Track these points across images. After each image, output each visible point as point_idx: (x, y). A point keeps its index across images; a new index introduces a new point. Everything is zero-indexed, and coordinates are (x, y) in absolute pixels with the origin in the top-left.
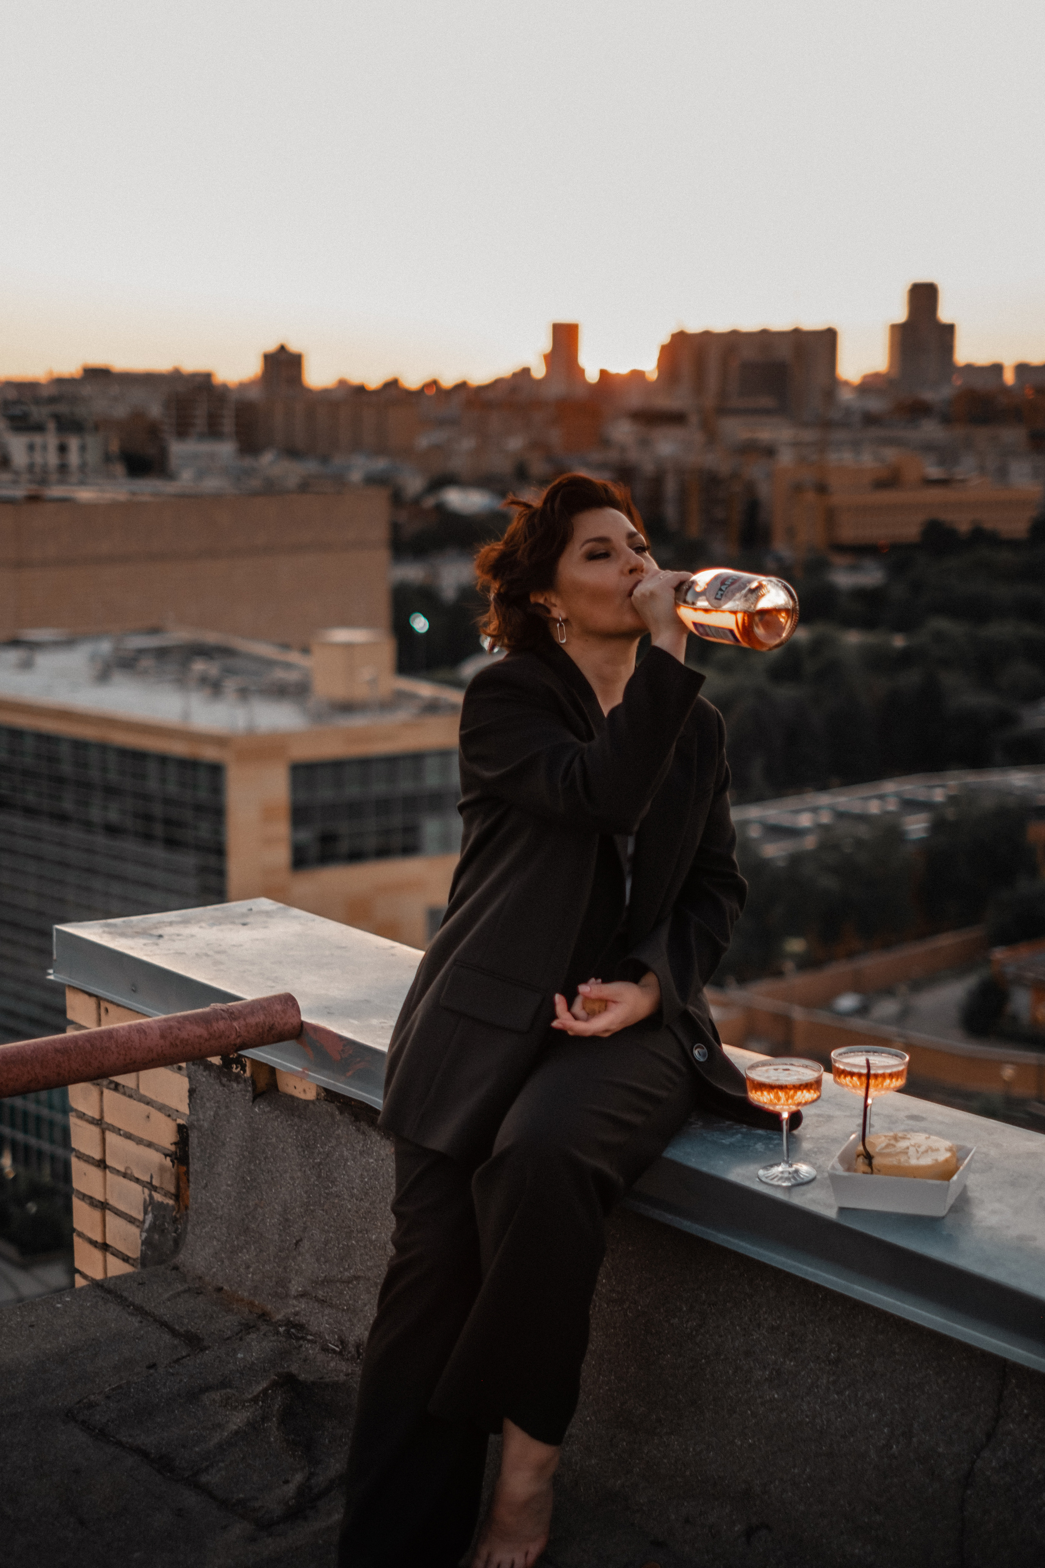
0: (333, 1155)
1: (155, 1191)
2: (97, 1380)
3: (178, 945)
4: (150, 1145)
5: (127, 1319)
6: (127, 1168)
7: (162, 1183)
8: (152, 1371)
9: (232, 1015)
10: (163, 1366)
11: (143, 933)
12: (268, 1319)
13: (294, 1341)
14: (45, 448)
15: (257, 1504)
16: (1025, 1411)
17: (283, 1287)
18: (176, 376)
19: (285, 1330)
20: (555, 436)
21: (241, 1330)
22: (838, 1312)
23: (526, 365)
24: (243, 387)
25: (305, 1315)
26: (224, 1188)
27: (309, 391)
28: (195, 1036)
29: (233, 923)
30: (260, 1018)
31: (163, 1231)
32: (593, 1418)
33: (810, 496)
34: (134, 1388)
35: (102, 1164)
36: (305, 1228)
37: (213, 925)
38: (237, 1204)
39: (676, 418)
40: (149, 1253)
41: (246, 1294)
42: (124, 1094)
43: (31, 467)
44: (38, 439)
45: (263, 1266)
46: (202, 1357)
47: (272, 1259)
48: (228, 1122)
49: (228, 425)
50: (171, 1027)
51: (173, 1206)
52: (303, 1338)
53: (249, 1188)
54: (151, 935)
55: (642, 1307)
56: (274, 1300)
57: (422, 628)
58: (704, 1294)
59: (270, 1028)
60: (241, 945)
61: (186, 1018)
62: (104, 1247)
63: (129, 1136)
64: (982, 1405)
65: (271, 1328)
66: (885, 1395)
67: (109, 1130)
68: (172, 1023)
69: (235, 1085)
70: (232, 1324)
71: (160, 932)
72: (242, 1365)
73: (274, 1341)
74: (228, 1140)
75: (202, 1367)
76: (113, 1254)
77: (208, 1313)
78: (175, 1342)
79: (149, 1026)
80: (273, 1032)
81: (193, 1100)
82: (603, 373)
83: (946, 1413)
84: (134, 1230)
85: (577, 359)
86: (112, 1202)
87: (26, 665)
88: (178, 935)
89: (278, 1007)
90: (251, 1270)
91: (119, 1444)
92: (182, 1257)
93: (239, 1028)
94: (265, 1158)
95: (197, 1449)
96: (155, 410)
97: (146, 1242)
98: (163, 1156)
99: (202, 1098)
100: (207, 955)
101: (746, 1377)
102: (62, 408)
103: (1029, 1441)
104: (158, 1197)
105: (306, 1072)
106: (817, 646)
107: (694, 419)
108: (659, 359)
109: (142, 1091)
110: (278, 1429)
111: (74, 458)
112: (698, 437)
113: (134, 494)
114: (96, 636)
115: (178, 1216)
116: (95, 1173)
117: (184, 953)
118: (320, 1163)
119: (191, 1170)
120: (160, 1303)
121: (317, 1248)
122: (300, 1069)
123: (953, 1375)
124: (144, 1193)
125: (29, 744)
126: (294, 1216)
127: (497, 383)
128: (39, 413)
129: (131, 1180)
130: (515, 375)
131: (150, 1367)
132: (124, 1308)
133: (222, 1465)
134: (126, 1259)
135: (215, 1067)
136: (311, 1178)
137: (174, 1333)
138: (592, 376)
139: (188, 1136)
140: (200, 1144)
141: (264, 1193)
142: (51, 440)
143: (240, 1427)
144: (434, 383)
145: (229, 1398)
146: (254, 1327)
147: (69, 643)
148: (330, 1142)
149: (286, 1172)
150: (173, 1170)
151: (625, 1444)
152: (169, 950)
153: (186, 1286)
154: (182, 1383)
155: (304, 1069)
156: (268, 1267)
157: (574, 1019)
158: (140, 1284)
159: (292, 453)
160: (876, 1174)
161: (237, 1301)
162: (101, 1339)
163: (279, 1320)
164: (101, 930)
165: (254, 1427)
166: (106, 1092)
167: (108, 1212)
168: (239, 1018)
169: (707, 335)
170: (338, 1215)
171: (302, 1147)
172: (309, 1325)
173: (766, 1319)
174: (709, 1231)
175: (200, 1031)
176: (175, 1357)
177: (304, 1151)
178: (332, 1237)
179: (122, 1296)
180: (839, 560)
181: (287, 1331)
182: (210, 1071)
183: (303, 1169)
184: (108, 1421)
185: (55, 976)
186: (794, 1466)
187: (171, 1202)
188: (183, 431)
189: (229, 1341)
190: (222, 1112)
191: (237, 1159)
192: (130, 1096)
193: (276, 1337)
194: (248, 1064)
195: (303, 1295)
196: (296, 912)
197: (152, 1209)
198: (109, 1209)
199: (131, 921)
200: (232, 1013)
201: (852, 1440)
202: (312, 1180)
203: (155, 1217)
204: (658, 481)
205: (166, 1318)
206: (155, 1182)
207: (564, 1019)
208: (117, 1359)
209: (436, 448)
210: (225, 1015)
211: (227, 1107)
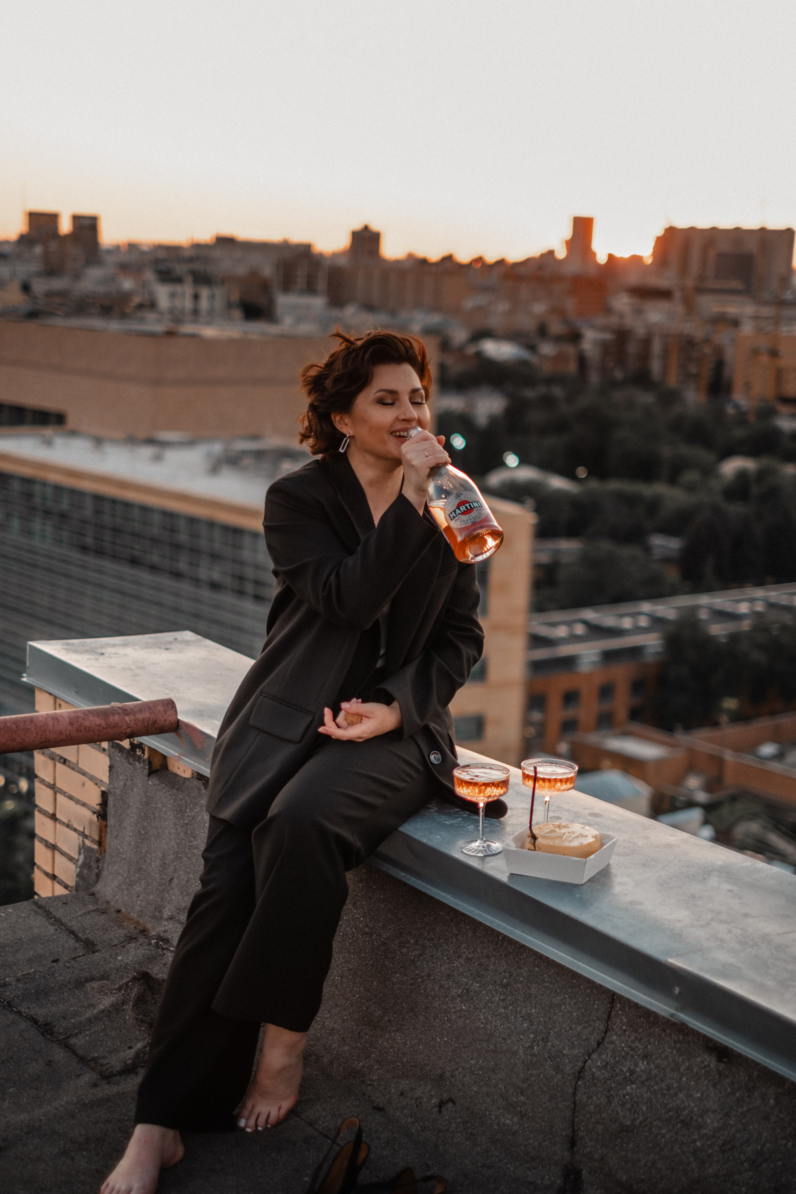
0: (197, 818)
1: (86, 838)
2: (14, 968)
3: (112, 661)
4: (84, 805)
5: (47, 927)
6: (69, 821)
7: (90, 832)
8: (54, 964)
9: (125, 712)
10: (63, 961)
11: (91, 651)
12: (146, 934)
13: (160, 951)
14: (184, 295)
15: (105, 1061)
16: (624, 1027)
17: (159, 912)
18: (285, 246)
19: (155, 943)
20: (570, 304)
21: (126, 940)
22: (511, 950)
23: (551, 248)
24: (335, 255)
25: (171, 933)
26: (127, 839)
27: (384, 261)
28: (95, 725)
29: (159, 648)
30: (146, 715)
31: (90, 868)
32: (349, 1017)
33: (765, 359)
34: (38, 975)
35: (53, 817)
36: (175, 870)
37: (146, 648)
38: (135, 851)
39: (664, 294)
40: (81, 883)
41: (135, 915)
42: (69, 767)
43: (171, 311)
44: (178, 289)
45: (148, 896)
46: (93, 957)
47: (154, 891)
48: (132, 790)
49: (321, 284)
50: (78, 717)
51: (97, 850)
52: (167, 949)
53: (143, 839)
54: (96, 653)
55: (384, 939)
56: (153, 921)
57: (461, 445)
58: (426, 932)
59: (153, 722)
60: (158, 664)
61: (90, 711)
62: (54, 877)
63: (71, 798)
64: (597, 1022)
65: (147, 940)
66: (535, 1011)
67: (59, 792)
68: (79, 715)
69: (137, 764)
70: (120, 936)
71: (103, 651)
72: (119, 965)
73: (146, 949)
74: (131, 803)
75: (91, 964)
76: (58, 883)
77: (105, 927)
78: (77, 945)
79: (61, 715)
80: (156, 726)
81: (111, 773)
82: (611, 257)
83: (573, 1026)
84: (72, 866)
85: (590, 244)
86: (60, 845)
87: (158, 458)
88: (116, 654)
89: (161, 708)
90: (140, 898)
91: (19, 1013)
92: (98, 887)
93: (130, 721)
94: (154, 818)
95: (73, 1021)
96: (267, 271)
97: (79, 875)
98: (92, 813)
99: (117, 772)
100: (130, 669)
101: (446, 993)
102: (197, 266)
103: (625, 1049)
104: (88, 843)
105: (181, 756)
106: (762, 474)
107: (678, 295)
108: (654, 248)
109: (81, 765)
110: (132, 1010)
111: (204, 304)
112: (680, 309)
113: (245, 333)
114: (209, 439)
115: (100, 857)
116: (49, 822)
117: (115, 667)
118: (187, 824)
119: (108, 824)
120: (73, 918)
121: (182, 884)
122: (177, 755)
123: (580, 999)
124: (79, 839)
125: (156, 518)
126: (169, 860)
127: (528, 261)
128: (180, 269)
129: (71, 829)
130: (542, 255)
131: (53, 961)
132: (48, 920)
133: (88, 1033)
134: (66, 887)
135: (126, 750)
136: (181, 833)
137: (77, 939)
138: (602, 258)
139: (107, 800)
140: (114, 805)
141: (152, 843)
142: (188, 289)
143: (106, 1007)
144: (480, 260)
145: (103, 987)
146: (135, 938)
147: (190, 443)
148: (196, 808)
149: (166, 828)
150: (98, 824)
151: (367, 1036)
152: (105, 664)
153: (95, 907)
154: (74, 974)
155: (180, 754)
156: (151, 897)
157: (337, 728)
158: (64, 903)
159: (369, 307)
160: (538, 851)
161: (129, 919)
162: (24, 939)
163: (153, 935)
164: (61, 647)
165: (117, 1008)
166: (58, 764)
167: (56, 852)
168: (130, 714)
169: (692, 230)
170: (196, 861)
171: (177, 811)
172: (172, 940)
173: (464, 953)
174: (428, 886)
175: (99, 721)
176: (73, 956)
177: (177, 814)
178: (191, 877)
179: (49, 911)
180: (784, 409)
181: (157, 943)
182: (122, 753)
183: (176, 827)
184: (15, 996)
185: (28, 679)
186: (472, 1059)
187: (96, 847)
188: (287, 286)
189: (115, 948)
190: (129, 783)
191: (136, 818)
192: (73, 769)
193: (148, 947)
194: (146, 750)
195: (171, 918)
196: (208, 642)
197: (84, 852)
198: (57, 850)
199: (85, 642)
200: (125, 710)
201: (509, 1041)
202: (181, 835)
203: (85, 857)
204: (647, 342)
205: (74, 928)
206: (87, 832)
207: (329, 727)
208: (32, 954)
209: (479, 309)
210: (120, 711)
211: (132, 780)
